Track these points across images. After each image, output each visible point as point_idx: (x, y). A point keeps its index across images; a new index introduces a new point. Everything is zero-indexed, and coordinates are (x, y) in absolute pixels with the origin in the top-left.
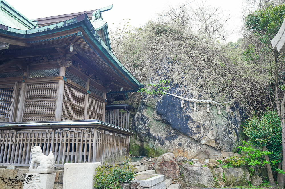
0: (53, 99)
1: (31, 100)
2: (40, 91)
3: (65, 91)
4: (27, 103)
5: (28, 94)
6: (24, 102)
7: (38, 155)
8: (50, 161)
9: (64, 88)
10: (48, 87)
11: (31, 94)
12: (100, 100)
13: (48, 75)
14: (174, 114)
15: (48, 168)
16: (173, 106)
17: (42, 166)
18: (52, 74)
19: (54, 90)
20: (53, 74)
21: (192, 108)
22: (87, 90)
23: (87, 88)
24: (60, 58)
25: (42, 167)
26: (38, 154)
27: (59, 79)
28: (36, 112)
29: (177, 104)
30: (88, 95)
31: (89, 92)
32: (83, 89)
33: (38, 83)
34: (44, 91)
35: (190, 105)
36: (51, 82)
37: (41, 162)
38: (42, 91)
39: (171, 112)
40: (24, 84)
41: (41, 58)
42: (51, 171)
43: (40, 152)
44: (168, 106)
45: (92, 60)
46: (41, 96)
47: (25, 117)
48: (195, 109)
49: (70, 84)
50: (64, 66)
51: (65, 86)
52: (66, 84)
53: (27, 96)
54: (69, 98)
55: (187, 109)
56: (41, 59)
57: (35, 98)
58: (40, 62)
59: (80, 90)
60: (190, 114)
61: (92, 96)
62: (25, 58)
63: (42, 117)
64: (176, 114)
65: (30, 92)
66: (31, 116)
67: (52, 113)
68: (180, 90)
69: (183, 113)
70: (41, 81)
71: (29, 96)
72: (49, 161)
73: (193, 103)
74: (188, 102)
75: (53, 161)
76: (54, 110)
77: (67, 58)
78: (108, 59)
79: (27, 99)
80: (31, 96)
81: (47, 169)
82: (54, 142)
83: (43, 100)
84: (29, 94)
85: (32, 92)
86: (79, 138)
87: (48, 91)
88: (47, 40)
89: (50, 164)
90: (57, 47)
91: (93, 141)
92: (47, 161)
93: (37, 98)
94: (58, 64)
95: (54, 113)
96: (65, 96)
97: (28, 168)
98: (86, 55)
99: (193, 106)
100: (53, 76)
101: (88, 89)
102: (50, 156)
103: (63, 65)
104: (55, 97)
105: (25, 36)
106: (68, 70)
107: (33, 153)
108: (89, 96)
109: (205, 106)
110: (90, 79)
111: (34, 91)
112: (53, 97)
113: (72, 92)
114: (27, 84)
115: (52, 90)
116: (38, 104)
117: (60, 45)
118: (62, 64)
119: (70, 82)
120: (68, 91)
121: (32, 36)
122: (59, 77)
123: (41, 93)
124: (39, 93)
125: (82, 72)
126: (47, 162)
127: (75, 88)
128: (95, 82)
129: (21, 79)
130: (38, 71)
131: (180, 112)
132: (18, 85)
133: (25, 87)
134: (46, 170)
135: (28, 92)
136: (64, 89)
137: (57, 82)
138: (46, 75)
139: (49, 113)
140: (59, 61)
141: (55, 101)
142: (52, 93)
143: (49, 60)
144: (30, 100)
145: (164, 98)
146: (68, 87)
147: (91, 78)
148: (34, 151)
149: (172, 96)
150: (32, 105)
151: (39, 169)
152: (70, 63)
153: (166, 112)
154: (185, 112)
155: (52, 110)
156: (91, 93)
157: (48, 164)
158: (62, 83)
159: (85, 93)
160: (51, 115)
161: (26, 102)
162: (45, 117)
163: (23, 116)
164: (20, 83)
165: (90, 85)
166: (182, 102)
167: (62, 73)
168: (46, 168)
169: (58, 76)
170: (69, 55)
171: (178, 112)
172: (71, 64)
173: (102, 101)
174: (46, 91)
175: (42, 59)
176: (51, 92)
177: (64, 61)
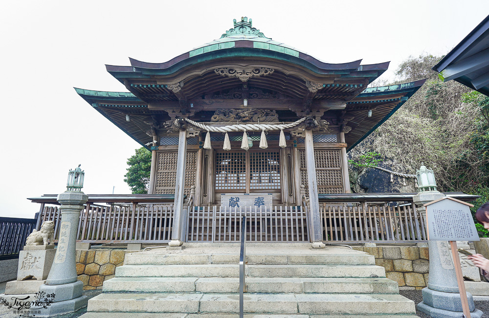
0: (337, 168)
14: (381, 189)
16: (380, 180)
21: (400, 182)
29: (385, 178)
35: (399, 180)
39: (378, 186)
44: (374, 180)
48: (405, 184)
53: (301, 164)
55: (395, 183)
60: (399, 189)
64: (384, 188)
68: (387, 163)
69: (391, 187)
71: (304, 164)
73: (402, 177)
74: (397, 175)
99: (402, 181)
104: (339, 166)
109: (413, 181)
112: (336, 166)
131: (388, 187)
145: (369, 171)
149: (379, 169)
153: (373, 186)
154: (394, 186)
161: (301, 170)
166: (392, 176)
171: (386, 186)
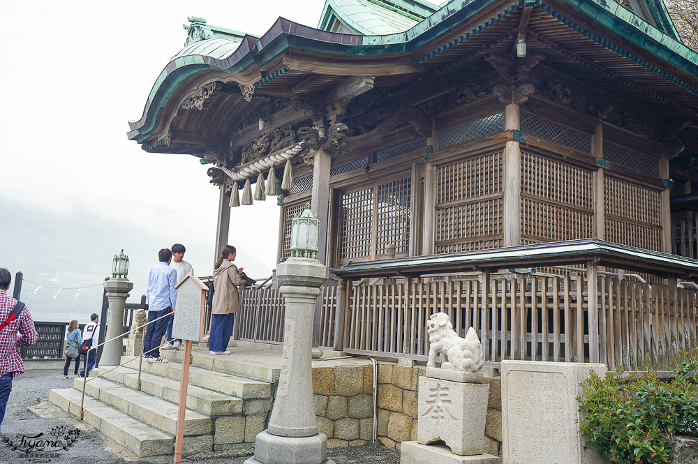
0: (496, 195)
1: (448, 204)
2: (464, 178)
3: (525, 168)
4: (441, 212)
5: (440, 190)
6: (434, 209)
7: (444, 336)
8: (470, 352)
9: (522, 162)
10: (482, 164)
11: (447, 188)
12: (645, 184)
13: (480, 133)
15: (467, 367)
17: (452, 362)
18: (488, 128)
19: (496, 171)
20: (491, 129)
22: (594, 159)
23: (597, 151)
24: (501, 83)
25: (451, 365)
26: (443, 332)
27: (504, 140)
28: (461, 232)
30: (600, 172)
31: (605, 165)
32: (582, 156)
33: (457, 158)
34: (473, 176)
36: (487, 150)
37: (449, 353)
38: (469, 177)
40: (429, 167)
41: (459, 94)
42: (474, 378)
43: (447, 327)
45: (594, 67)
46: (468, 189)
47: (440, 246)
49: (538, 148)
50: (513, 101)
51: (525, 156)
52: (524, 149)
53: (439, 195)
54: (538, 187)
56: (460, 97)
57: (456, 197)
58: (457, 104)
59: (571, 162)
61: (616, 175)
62: (426, 103)
63: (476, 242)
65: (443, 183)
66: (452, 243)
67: (496, 231)
70: (464, 151)
71: (443, 195)
72: (467, 351)
75: (476, 351)
76: (501, 224)
77: (519, 79)
78: (646, 51)
79: (439, 201)
80: (447, 194)
81: (463, 372)
82: (487, 306)
83: (473, 199)
84: (443, 189)
85: (447, 182)
86: (548, 294)
87: (482, 174)
88: (453, 42)
89: (469, 359)
90: (488, 55)
91: (586, 302)
92: (463, 350)
93: (460, 196)
94: (497, 98)
95: (501, 230)
96: (526, 184)
97: (424, 364)
98: (572, 57)
100: (490, 135)
101: (600, 155)
102: (470, 340)
103: (511, 99)
104: (501, 189)
105: (406, 48)
106: (526, 110)
107: (431, 329)
108: (604, 174)
110: (603, 125)
111: (452, 181)
112: (496, 190)
113: (546, 168)
114: (436, 166)
115: (491, 172)
116: (464, 212)
117: (493, 46)
118: (508, 98)
119: (537, 142)
120: (534, 168)
121: (420, 44)
122: (503, 134)
123: (468, 184)
124: (464, 184)
125: (574, 108)
126: (462, 353)
127: (557, 158)
128: (622, 129)
129: (423, 155)
130: (457, 129)
132: (419, 172)
133: (432, 174)
134: (461, 374)
135: (439, 184)
136: (522, 165)
137: (501, 149)
138: (474, 134)
139: (491, 231)
140: (498, 92)
141: (502, 199)
142: (491, 179)
143: (476, 93)
144: (446, 204)
146: (533, 158)
147: (605, 120)
148: (433, 326)
150: (451, 214)
151: (447, 368)
152: (528, 90)
155: (496, 225)
156: (611, 164)
157: (466, 359)
158: (512, 149)
159: (591, 167)
160: (495, 236)
161: (437, 209)
162: (481, 242)
163: (435, 244)
164: (421, 166)
165: (603, 142)
167: (512, 123)
168: (461, 367)
169: (502, 131)
170: (524, 68)
172: (533, 91)
173: (656, 185)
174: (477, 175)
175: (462, 95)
176: (490, 176)
177: (513, 87)
